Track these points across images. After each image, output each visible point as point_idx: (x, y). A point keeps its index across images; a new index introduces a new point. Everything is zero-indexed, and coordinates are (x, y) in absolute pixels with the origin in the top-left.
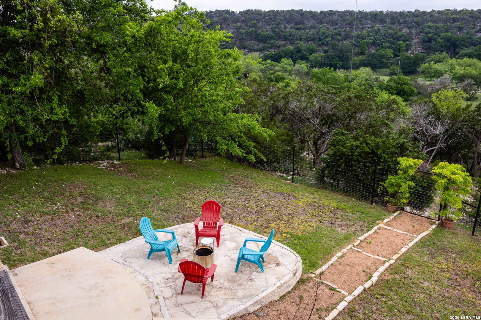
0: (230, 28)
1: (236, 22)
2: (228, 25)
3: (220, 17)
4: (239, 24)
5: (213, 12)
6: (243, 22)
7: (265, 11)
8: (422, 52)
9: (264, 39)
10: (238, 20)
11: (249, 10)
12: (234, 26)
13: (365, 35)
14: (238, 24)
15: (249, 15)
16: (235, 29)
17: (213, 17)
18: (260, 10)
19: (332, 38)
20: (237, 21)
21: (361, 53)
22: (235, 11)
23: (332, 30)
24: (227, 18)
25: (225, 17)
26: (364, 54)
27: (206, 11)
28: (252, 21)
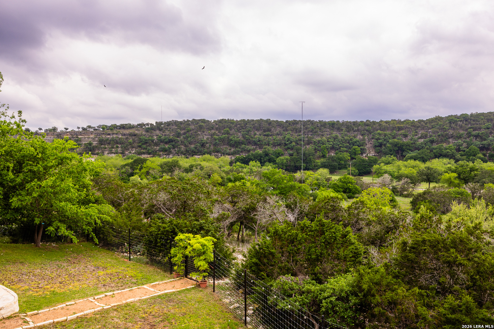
0: (205, 135)
1: (210, 129)
2: (203, 132)
3: (196, 126)
4: (213, 131)
5: (190, 121)
6: (217, 129)
7: (237, 121)
8: (375, 156)
9: (236, 144)
10: (213, 128)
11: (223, 120)
12: (209, 133)
13: (325, 141)
14: (212, 131)
15: (222, 124)
16: (210, 135)
17: (190, 125)
18: (232, 119)
19: (296, 143)
20: (211, 128)
22: (210, 120)
23: (296, 136)
24: (202, 126)
25: (200, 125)
26: (325, 157)
27: (184, 120)
28: (225, 128)
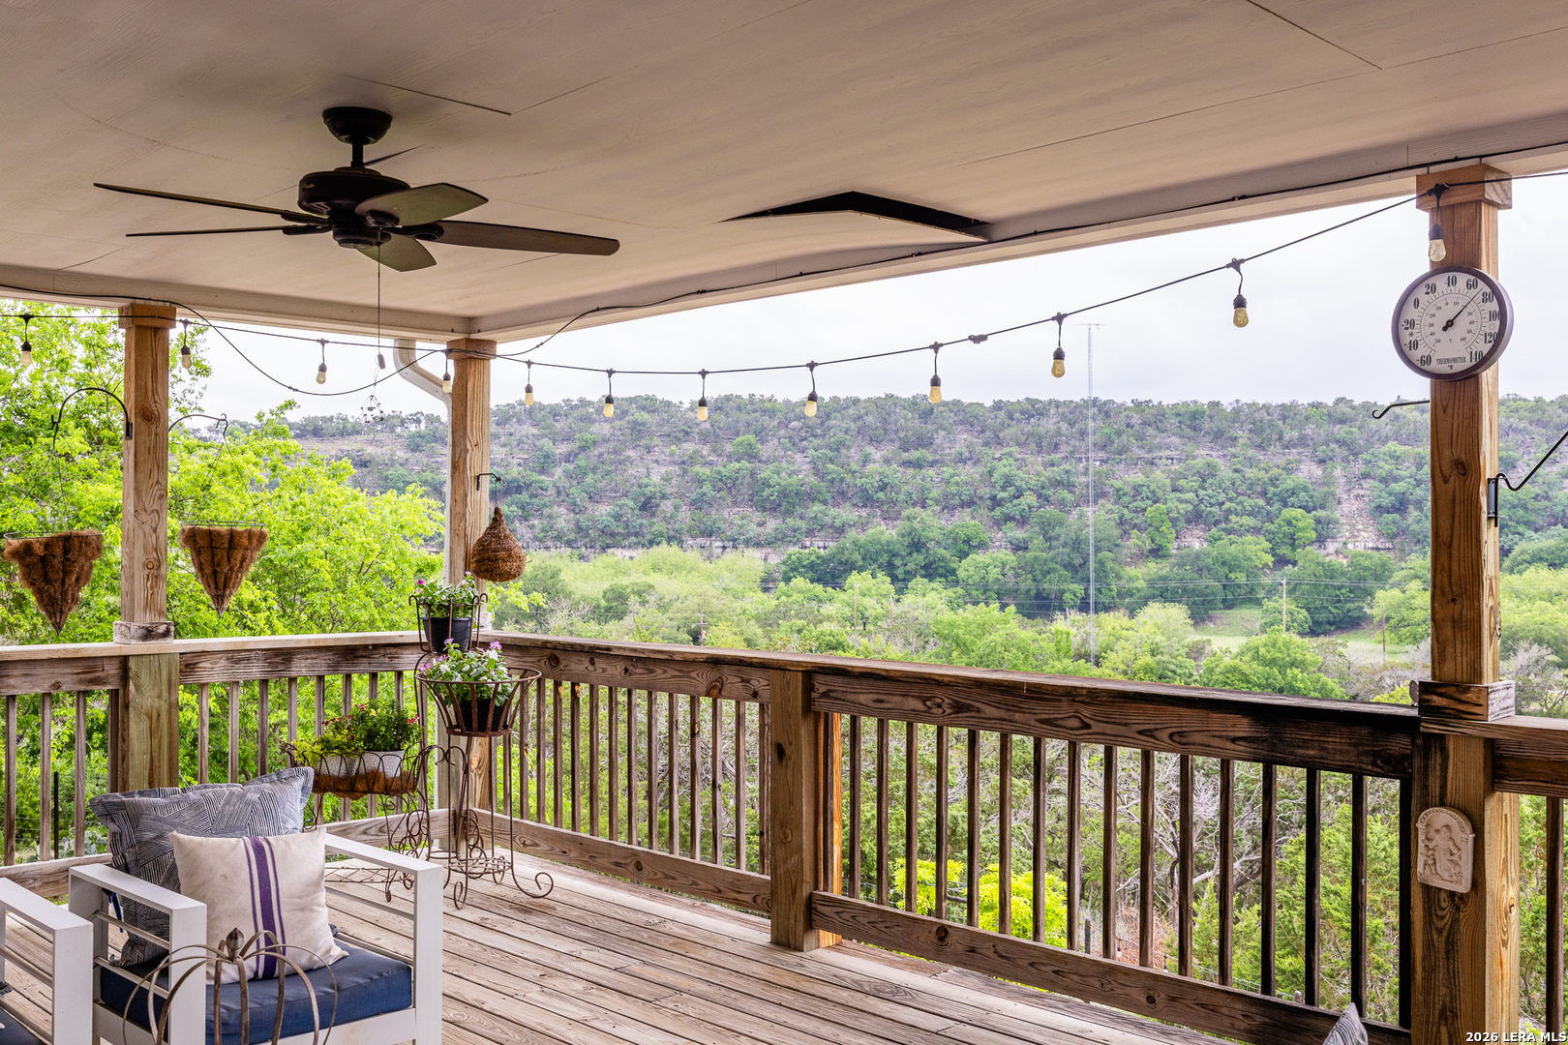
0: (657, 462)
1: (678, 439)
2: (649, 449)
3: (617, 423)
4: (689, 447)
5: (590, 403)
6: (705, 438)
7: (787, 402)
8: (1378, 549)
9: (785, 502)
10: (687, 433)
11: (728, 398)
12: (672, 454)
13: (1162, 488)
14: (685, 446)
15: (727, 415)
16: (675, 463)
17: (592, 421)
18: (767, 396)
19: (1040, 496)
20: (680, 435)
21: (1151, 551)
22: (675, 401)
23: (1040, 468)
24: (644, 424)
25: (636, 423)
26: (1164, 557)
27: (567, 401)
28: (738, 435)
